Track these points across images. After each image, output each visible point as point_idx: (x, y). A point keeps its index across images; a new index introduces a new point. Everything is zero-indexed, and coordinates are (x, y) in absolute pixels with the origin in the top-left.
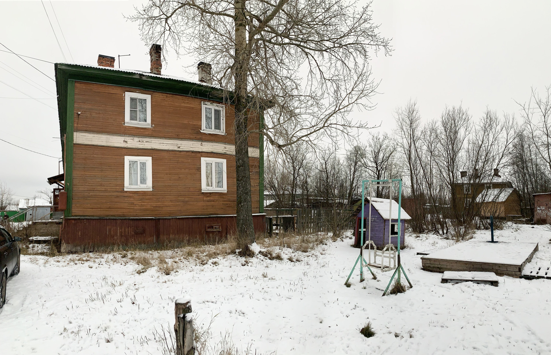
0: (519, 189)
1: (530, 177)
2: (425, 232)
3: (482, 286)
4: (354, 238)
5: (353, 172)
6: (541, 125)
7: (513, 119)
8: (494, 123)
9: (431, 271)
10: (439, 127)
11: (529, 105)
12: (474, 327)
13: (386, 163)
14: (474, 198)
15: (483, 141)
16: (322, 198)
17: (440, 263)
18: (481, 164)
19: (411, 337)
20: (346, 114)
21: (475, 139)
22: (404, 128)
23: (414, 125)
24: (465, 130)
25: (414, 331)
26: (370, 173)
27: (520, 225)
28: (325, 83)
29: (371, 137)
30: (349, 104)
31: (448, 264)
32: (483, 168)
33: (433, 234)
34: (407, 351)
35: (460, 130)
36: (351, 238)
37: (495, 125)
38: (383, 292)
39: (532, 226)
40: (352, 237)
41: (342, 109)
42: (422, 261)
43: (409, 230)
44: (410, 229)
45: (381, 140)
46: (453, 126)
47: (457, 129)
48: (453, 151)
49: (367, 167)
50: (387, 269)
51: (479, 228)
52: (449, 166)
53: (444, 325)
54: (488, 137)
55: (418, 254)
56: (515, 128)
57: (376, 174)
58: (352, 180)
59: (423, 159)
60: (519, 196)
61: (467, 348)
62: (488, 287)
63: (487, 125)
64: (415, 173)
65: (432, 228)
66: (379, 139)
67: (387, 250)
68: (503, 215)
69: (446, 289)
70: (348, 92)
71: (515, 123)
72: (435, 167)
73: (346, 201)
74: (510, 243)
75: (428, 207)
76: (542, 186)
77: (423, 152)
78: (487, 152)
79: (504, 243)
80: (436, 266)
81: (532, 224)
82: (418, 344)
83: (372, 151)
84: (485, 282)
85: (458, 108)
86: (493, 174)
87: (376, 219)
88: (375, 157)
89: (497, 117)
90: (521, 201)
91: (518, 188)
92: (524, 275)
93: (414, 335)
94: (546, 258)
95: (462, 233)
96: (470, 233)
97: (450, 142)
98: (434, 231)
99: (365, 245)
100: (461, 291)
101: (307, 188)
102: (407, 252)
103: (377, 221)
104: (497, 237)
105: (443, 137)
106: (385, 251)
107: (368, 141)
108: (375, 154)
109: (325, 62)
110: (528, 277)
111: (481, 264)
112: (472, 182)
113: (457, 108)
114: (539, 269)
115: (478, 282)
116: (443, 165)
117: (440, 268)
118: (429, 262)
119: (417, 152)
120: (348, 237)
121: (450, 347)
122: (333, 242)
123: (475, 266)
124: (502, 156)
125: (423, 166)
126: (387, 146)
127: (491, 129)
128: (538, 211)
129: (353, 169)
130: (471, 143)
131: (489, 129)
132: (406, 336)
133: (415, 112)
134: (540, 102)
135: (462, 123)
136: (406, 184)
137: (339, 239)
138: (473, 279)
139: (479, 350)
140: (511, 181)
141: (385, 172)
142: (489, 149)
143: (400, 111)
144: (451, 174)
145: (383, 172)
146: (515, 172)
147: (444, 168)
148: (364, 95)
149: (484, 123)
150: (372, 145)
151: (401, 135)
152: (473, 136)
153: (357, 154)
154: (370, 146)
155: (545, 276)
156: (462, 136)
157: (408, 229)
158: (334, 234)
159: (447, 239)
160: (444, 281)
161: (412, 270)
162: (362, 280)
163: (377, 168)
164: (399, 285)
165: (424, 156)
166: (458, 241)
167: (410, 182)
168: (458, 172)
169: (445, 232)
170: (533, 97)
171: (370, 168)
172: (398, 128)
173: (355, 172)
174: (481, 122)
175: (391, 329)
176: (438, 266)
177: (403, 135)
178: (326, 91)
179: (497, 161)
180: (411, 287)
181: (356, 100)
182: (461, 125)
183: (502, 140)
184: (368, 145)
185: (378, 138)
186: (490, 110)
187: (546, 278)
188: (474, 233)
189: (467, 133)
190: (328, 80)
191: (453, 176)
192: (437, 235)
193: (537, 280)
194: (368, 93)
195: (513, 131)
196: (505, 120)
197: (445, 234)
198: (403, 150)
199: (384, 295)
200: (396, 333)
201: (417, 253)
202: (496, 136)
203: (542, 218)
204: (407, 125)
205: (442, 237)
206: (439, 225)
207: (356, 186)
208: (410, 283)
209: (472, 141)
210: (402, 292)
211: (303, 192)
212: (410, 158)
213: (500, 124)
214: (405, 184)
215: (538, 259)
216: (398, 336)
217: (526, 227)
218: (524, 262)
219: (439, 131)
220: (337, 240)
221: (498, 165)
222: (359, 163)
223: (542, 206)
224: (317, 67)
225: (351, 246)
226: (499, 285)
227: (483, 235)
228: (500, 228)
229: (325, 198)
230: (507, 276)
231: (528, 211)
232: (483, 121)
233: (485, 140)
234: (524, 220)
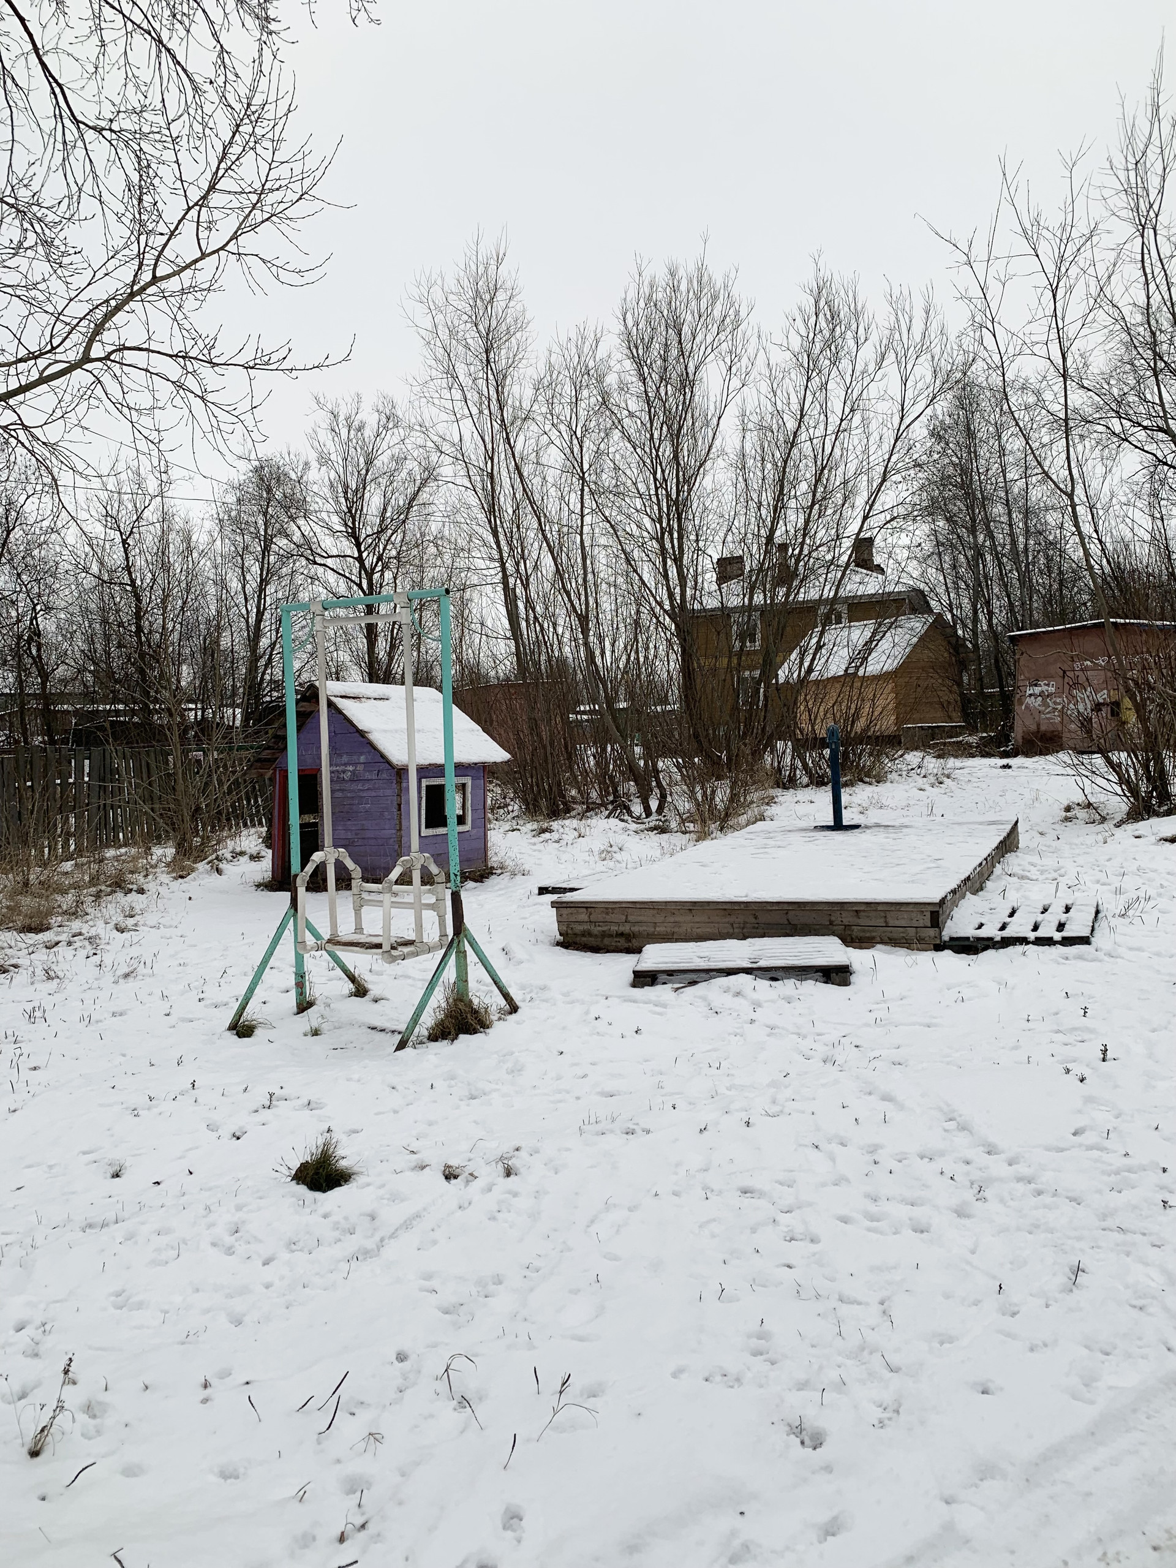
0: (953, 615)
1: (1000, 565)
2: (573, 813)
3: (788, 986)
4: (268, 854)
5: (254, 585)
6: (1041, 330)
7: (927, 312)
8: (849, 335)
9: (596, 950)
10: (612, 363)
11: (990, 245)
12: (748, 1124)
13: (399, 539)
14: (769, 667)
15: (802, 416)
16: (121, 707)
17: (630, 918)
18: (794, 518)
19: (508, 1173)
20: (190, 302)
21: (770, 408)
22: (461, 370)
23: (502, 358)
24: (724, 372)
25: (523, 1154)
26: (334, 585)
27: (952, 762)
28: (80, 144)
29: (323, 419)
30: (204, 256)
31: (659, 919)
32: (804, 535)
33: (608, 817)
34: (493, 1218)
35: (703, 368)
36: (257, 857)
37: (851, 343)
38: (397, 1038)
39: (1005, 761)
40: (263, 854)
41: (168, 277)
42: (559, 915)
43: (510, 808)
44: (515, 807)
45: (368, 433)
46: (674, 352)
47: (691, 369)
48: (678, 464)
49: (319, 560)
50: (406, 950)
51: (790, 783)
52: (663, 534)
53: (635, 1127)
54: (822, 399)
55: (543, 891)
56: (937, 351)
57: (360, 586)
58: (252, 620)
59: (552, 507)
60: (956, 645)
61: (720, 1193)
62: (813, 988)
63: (818, 346)
64: (518, 571)
65: (601, 796)
66: (359, 430)
67: (405, 880)
68: (887, 724)
69: (651, 1007)
70: (195, 195)
71: (934, 328)
72: (603, 541)
73: (235, 716)
74: (906, 827)
75: (585, 717)
76: (1048, 600)
77: (550, 479)
78: (819, 463)
79: (881, 829)
80: (614, 928)
81: (1005, 755)
82: (537, 1194)
83: (332, 486)
84: (801, 972)
85: (692, 268)
86: (845, 558)
87: (360, 768)
88: (350, 511)
89: (859, 309)
90: (963, 665)
91: (951, 611)
92: (952, 939)
93: (518, 1166)
94: (1042, 872)
95: (720, 806)
96: (752, 802)
97: (665, 428)
98: (610, 807)
99: (310, 868)
100: (707, 1009)
101: (38, 660)
102: (500, 889)
103: (367, 776)
104: (860, 809)
105: (634, 405)
106: (396, 883)
107: (313, 436)
108: (347, 499)
109: (69, 36)
110: (966, 943)
111: (786, 907)
112: (759, 599)
113: (687, 269)
114: (1011, 915)
115: (774, 974)
116: (636, 531)
117: (628, 937)
118: (583, 917)
119: (521, 475)
120: (242, 853)
121: (656, 1195)
122: (175, 878)
123: (764, 918)
124: (884, 480)
125: (553, 536)
126: (400, 460)
127: (835, 362)
128: (1030, 701)
129: (256, 569)
130: (751, 426)
131: (827, 362)
132: (489, 1173)
133: (501, 296)
134: (1035, 229)
135: (709, 339)
136: (489, 623)
137: (202, 866)
138: (754, 966)
139: (762, 1194)
140: (922, 586)
141: (395, 578)
142: (828, 451)
143: (438, 295)
144: (673, 572)
145: (388, 575)
146: (938, 544)
147: (642, 546)
148: (267, 216)
149: (804, 333)
150: (333, 457)
151: (449, 405)
152: (762, 398)
153: (269, 500)
154: (324, 460)
155: (1032, 936)
156: (712, 399)
157: (506, 805)
158: (179, 846)
159: (662, 830)
160: (644, 979)
161: (518, 952)
162: (304, 1006)
163: (360, 559)
164: (461, 1005)
165: (553, 491)
166: (703, 835)
167: (503, 610)
168: (700, 558)
169: (654, 804)
170: (1006, 207)
171: (329, 562)
172: (434, 373)
173: (264, 583)
174: (792, 332)
175: (425, 1156)
176: (622, 929)
177: (459, 405)
178: (88, 188)
179: (860, 500)
180: (514, 1009)
181: (235, 237)
182: (709, 350)
183: (883, 407)
184: (312, 457)
185: (356, 424)
186: (828, 275)
187: (1034, 943)
188: (770, 801)
189: (736, 383)
190: (94, 128)
191: (682, 578)
192: (623, 820)
193: (1001, 951)
194: (282, 206)
195: (926, 364)
196: (893, 319)
197: (654, 814)
198: (463, 472)
199: (401, 1046)
200: (447, 1167)
201: (540, 889)
202: (855, 395)
203: (1043, 728)
204: (470, 359)
205: (642, 827)
206: (632, 783)
207: (273, 646)
208: (506, 996)
209: (755, 418)
210: (475, 1032)
211: (20, 682)
212: (492, 508)
213: (874, 338)
214: (482, 624)
215: (1014, 879)
216: (456, 1177)
217: (984, 767)
218: (954, 892)
219: (611, 380)
220: (193, 870)
221: (865, 518)
222: (282, 542)
223: (1045, 678)
224: (33, 57)
225: (258, 886)
226: (853, 978)
227: (801, 809)
228: (874, 777)
229: (134, 703)
230: (888, 948)
231: (992, 706)
232: (799, 323)
233: (813, 411)
234: (973, 739)
